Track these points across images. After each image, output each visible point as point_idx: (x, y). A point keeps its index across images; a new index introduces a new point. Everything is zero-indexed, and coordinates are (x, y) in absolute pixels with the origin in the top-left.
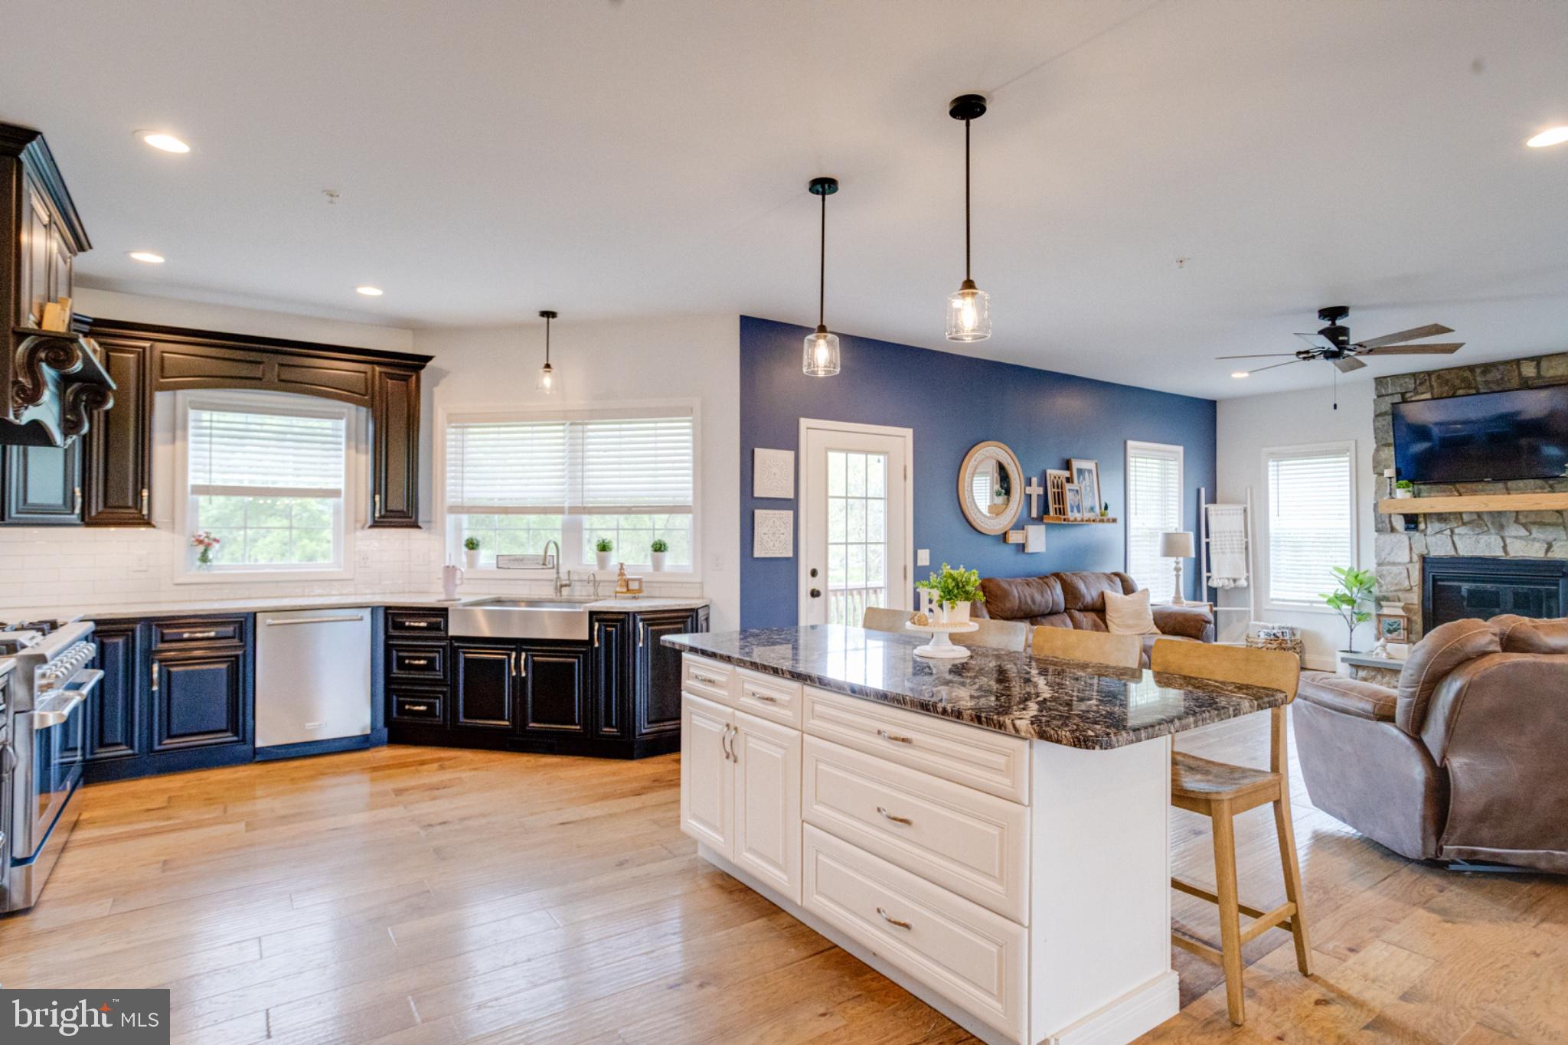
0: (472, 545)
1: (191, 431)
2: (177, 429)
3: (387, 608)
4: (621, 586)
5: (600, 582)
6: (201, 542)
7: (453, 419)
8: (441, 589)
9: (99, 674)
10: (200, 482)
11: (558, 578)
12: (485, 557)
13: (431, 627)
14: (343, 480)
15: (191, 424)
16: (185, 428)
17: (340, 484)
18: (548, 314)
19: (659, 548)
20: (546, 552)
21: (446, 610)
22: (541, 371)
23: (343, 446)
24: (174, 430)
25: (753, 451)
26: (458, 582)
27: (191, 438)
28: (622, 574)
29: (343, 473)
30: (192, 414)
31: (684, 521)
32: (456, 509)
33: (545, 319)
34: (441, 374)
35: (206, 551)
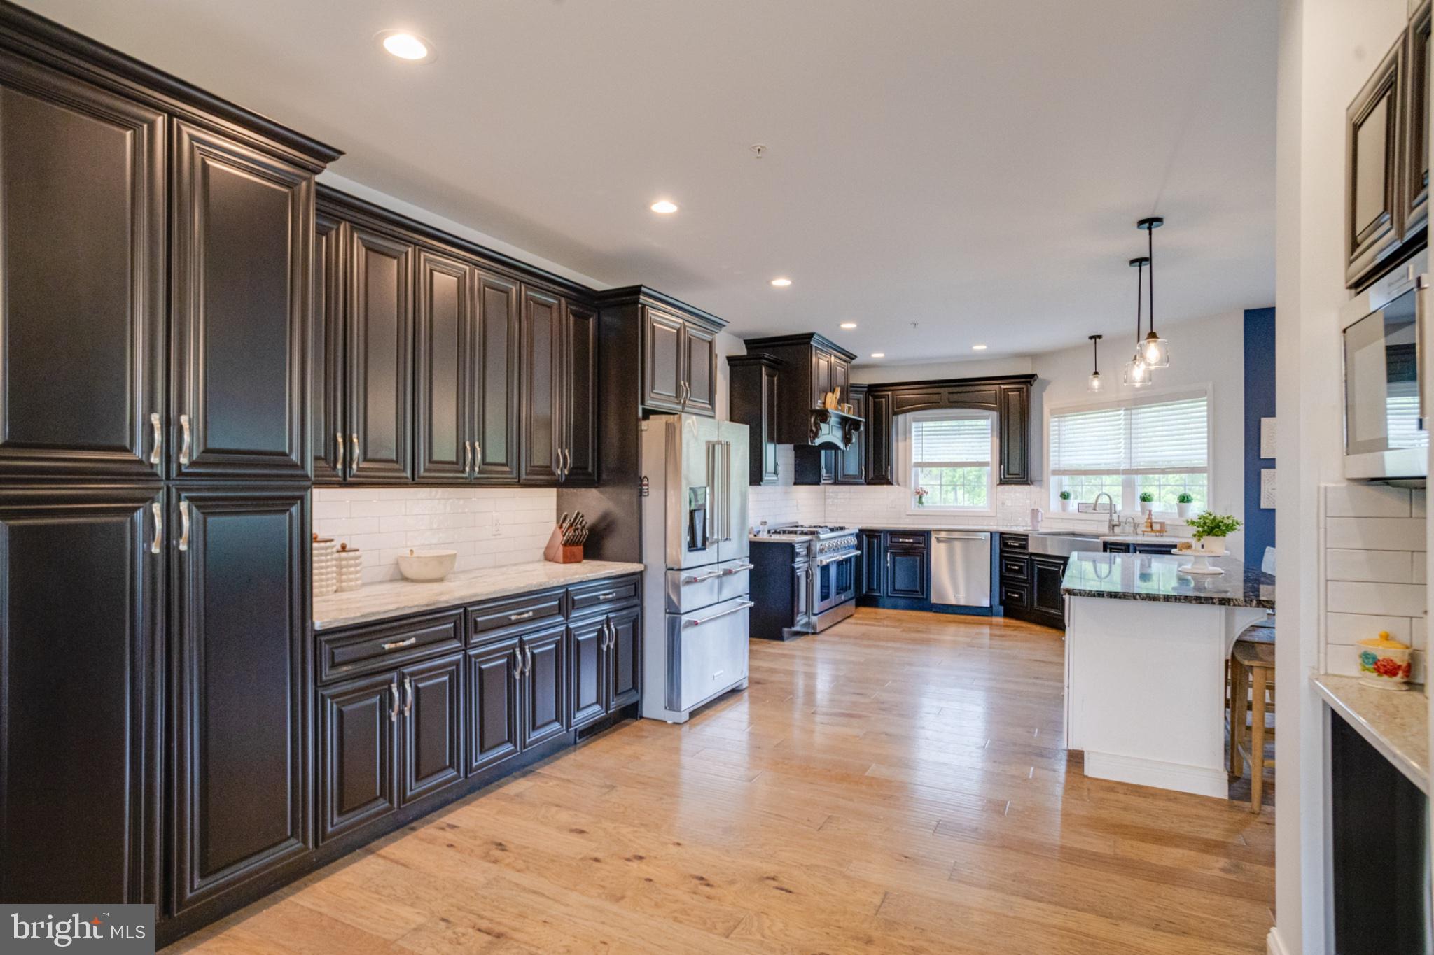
0: (1065, 496)
1: (913, 434)
2: (907, 433)
3: (1002, 534)
4: (1147, 527)
5: (1139, 524)
6: (918, 493)
7: (1053, 412)
8: (1029, 523)
9: (859, 552)
10: (920, 461)
11: (1111, 520)
12: (1073, 504)
13: (1021, 547)
14: (989, 456)
15: (913, 430)
16: (910, 432)
17: (987, 458)
18: (1095, 337)
19: (1184, 499)
20: (1096, 501)
21: (1027, 536)
22: (1091, 377)
23: (990, 435)
24: (905, 434)
25: (1260, 421)
26: (1040, 519)
27: (913, 438)
28: (1150, 518)
29: (989, 452)
30: (914, 425)
31: (1203, 479)
32: (1056, 472)
33: (1093, 340)
34: (1046, 383)
35: (920, 498)
